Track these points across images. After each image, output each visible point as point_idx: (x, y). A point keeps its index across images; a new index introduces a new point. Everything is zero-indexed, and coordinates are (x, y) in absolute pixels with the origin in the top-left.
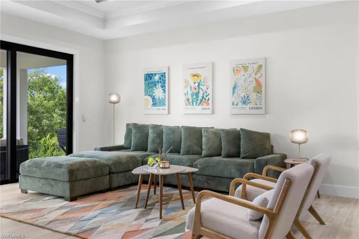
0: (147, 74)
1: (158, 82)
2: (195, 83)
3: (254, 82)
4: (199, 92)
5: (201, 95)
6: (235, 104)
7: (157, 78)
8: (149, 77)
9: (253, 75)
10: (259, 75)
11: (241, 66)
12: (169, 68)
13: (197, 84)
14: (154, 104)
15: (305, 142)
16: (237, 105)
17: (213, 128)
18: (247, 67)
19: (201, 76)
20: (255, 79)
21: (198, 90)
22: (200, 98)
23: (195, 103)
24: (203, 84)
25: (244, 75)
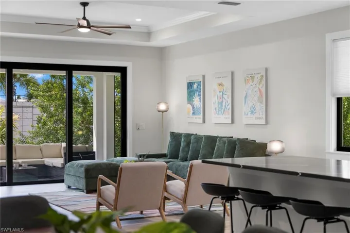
0: (189, 83)
1: (196, 91)
2: (220, 92)
3: (258, 92)
4: (222, 101)
5: (224, 104)
6: (246, 113)
7: (195, 86)
8: (190, 85)
9: (257, 85)
10: (261, 85)
11: (249, 76)
12: (204, 77)
13: (221, 93)
14: (194, 113)
15: (282, 152)
16: (247, 115)
17: (232, 137)
18: (254, 76)
19: (224, 85)
20: (259, 89)
21: (222, 100)
22: (223, 107)
23: (220, 112)
24: (226, 93)
25: (252, 85)
